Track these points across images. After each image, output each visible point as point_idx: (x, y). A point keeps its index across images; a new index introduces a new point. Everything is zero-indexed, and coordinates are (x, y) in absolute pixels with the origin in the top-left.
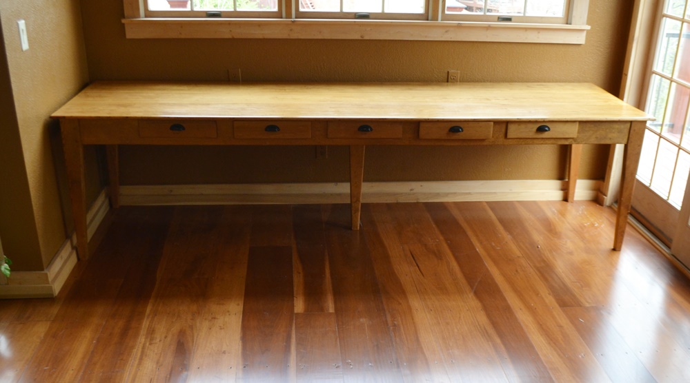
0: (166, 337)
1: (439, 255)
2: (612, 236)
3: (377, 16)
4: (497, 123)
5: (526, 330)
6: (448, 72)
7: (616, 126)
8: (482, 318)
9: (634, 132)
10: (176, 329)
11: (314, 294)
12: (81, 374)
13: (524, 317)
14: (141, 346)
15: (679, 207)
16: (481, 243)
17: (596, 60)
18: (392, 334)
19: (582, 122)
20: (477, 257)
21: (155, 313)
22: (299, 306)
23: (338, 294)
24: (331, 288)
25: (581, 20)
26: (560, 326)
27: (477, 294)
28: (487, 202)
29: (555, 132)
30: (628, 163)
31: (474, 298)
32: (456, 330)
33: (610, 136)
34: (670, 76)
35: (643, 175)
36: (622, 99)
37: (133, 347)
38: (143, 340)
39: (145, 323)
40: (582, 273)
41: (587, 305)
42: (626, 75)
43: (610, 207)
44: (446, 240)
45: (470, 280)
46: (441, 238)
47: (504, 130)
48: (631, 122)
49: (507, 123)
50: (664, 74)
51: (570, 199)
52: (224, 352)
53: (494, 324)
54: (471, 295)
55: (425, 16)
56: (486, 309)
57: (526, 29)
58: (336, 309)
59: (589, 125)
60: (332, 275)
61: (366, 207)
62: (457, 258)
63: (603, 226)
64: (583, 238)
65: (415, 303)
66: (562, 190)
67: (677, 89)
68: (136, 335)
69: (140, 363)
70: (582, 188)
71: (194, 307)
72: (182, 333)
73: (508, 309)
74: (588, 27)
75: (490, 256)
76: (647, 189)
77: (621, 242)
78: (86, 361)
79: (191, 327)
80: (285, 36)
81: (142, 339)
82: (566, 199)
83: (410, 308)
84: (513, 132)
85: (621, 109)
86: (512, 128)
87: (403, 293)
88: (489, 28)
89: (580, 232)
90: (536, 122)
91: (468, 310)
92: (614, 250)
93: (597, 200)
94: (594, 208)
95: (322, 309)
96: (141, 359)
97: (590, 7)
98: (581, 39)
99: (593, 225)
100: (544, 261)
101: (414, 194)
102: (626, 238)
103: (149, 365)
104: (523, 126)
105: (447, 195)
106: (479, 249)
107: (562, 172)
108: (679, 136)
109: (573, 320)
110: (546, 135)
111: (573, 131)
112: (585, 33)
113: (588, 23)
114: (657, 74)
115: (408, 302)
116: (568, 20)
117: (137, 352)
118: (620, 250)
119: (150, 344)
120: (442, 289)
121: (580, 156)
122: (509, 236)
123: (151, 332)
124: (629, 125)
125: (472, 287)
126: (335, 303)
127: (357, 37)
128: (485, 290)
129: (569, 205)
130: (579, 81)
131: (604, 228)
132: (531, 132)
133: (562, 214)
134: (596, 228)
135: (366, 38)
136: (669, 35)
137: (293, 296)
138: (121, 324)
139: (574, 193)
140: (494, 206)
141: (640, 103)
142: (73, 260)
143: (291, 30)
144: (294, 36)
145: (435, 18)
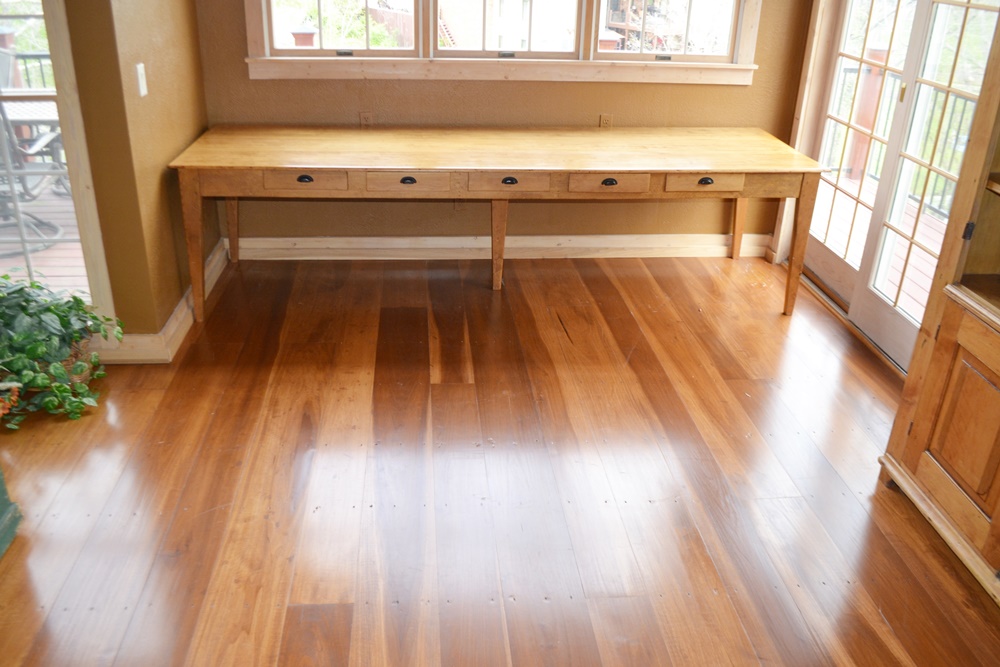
0: (290, 409)
1: (589, 319)
2: (783, 299)
3: (522, 55)
4: (654, 174)
5: (686, 405)
6: (600, 116)
7: (787, 178)
8: (638, 392)
9: (806, 185)
10: (300, 401)
11: (451, 362)
12: (198, 449)
13: (683, 391)
14: (263, 419)
15: (858, 269)
16: (636, 306)
17: (765, 104)
18: (538, 409)
19: (747, 174)
20: (632, 321)
21: (278, 382)
22: (436, 375)
23: (478, 362)
24: (470, 356)
25: (748, 59)
26: (725, 402)
27: (631, 363)
28: (642, 259)
29: (718, 185)
30: (800, 219)
31: (629, 368)
32: (608, 405)
33: (780, 189)
34: (847, 121)
35: (817, 229)
36: (793, 147)
37: (254, 421)
38: (266, 412)
39: (268, 394)
40: (747, 339)
41: (755, 378)
42: (798, 119)
43: (780, 265)
44: (597, 301)
45: (623, 346)
46: (592, 299)
47: (662, 183)
48: (804, 174)
49: (665, 175)
50: (840, 118)
51: (735, 256)
52: (354, 427)
53: (651, 399)
54: (625, 365)
55: (575, 55)
56: (641, 380)
57: (687, 69)
58: (476, 379)
59: (756, 177)
60: (471, 340)
61: (508, 263)
62: (609, 323)
63: (772, 286)
64: (749, 301)
65: (563, 373)
66: (726, 245)
67: (855, 136)
68: (258, 407)
69: (262, 439)
70: (749, 244)
71: (321, 376)
72: (308, 405)
73: (666, 381)
74: (756, 67)
75: (646, 320)
76: (822, 245)
77: (793, 306)
78: (204, 435)
79: (318, 399)
80: (423, 77)
81: (264, 411)
82: (730, 256)
83: (557, 379)
84: (673, 185)
85: (791, 159)
86: (671, 180)
87: (549, 361)
88: (645, 68)
89: (746, 293)
90: (698, 173)
91: (621, 381)
92: (784, 314)
93: (766, 258)
94: (761, 266)
95: (460, 380)
96: (264, 433)
97: (758, 44)
98: (747, 80)
99: (761, 285)
100: (706, 327)
101: (562, 248)
102: (798, 301)
103: (272, 441)
104: (683, 178)
105: (598, 250)
106: (634, 312)
107: (727, 226)
108: (858, 182)
109: (739, 395)
110: (708, 188)
111: (738, 184)
112: (752, 73)
113: (756, 62)
114: (832, 118)
115: (555, 372)
116: (732, 59)
117: (259, 425)
118: (791, 315)
119: (274, 417)
120: (592, 358)
121: (746, 211)
122: (667, 298)
123: (274, 403)
124: (801, 177)
125: (626, 357)
126: (475, 372)
127: (500, 77)
128: (640, 360)
129: (733, 261)
130: (746, 126)
131: (773, 290)
132: (692, 185)
133: (726, 272)
134: (764, 289)
135: (511, 78)
136: (847, 70)
137: (429, 364)
138: (241, 393)
139: (739, 249)
140: (650, 262)
141: (814, 152)
142: (190, 322)
143: (429, 70)
144: (432, 77)
145: (586, 57)
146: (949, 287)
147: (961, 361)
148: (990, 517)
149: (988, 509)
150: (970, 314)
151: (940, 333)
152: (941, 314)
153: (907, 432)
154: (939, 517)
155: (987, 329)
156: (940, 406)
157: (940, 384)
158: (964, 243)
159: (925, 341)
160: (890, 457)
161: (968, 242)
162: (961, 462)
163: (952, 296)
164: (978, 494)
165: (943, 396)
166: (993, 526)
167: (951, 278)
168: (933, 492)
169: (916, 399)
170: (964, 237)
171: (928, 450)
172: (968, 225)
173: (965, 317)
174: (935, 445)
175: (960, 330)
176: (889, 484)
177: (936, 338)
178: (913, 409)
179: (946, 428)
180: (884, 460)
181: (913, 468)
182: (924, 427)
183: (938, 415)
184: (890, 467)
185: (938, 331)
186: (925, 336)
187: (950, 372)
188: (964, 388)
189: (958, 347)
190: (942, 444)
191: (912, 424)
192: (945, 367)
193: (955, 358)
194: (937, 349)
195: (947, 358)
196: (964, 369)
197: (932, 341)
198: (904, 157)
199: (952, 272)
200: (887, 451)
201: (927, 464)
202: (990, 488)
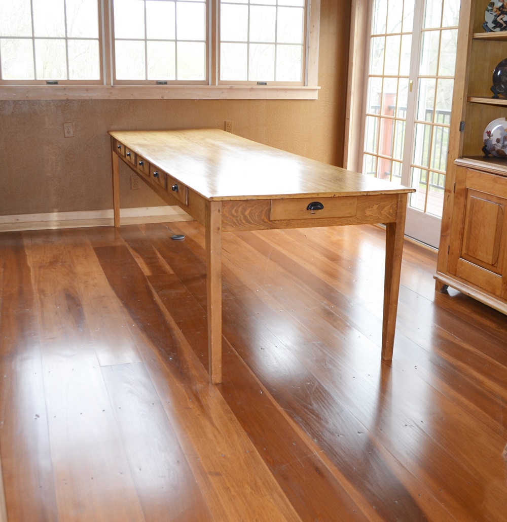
1: (236, 243)
3: (172, 82)
6: (225, 122)
13: (308, 267)
20: (264, 242)
22: (147, 272)
24: (166, 263)
25: (314, 81)
26: (335, 269)
27: (272, 259)
31: (270, 261)
34: (378, 115)
41: (349, 259)
45: (263, 253)
46: (235, 236)
53: (290, 272)
54: (268, 260)
55: (206, 83)
56: (280, 265)
57: (277, 90)
58: (175, 272)
62: (250, 244)
65: (230, 266)
73: (296, 264)
74: (320, 88)
75: (273, 242)
80: (107, 98)
88: (251, 89)
91: (269, 266)
95: (165, 273)
97: (319, 74)
98: (314, 96)
100: (312, 242)
112: (317, 92)
113: (319, 85)
114: (369, 115)
116: (305, 81)
120: (246, 259)
122: (283, 232)
125: (266, 256)
126: (173, 269)
127: (159, 97)
128: (276, 257)
135: (165, 98)
137: (140, 268)
143: (111, 93)
144: (113, 97)
145: (214, 83)
146: (457, 160)
147: (471, 196)
148: (501, 275)
149: (499, 271)
150: (470, 170)
151: (456, 188)
152: (455, 178)
153: (447, 253)
154: (474, 290)
155: (480, 173)
156: (464, 228)
157: (461, 216)
158: (461, 133)
159: (449, 196)
160: (440, 273)
161: (463, 132)
162: (480, 253)
163: (459, 164)
164: (492, 265)
165: (464, 222)
166: (503, 278)
167: (457, 155)
168: (468, 279)
169: (449, 231)
170: (460, 130)
171: (461, 257)
172: (461, 123)
173: (468, 172)
174: (464, 251)
175: (467, 180)
176: (442, 288)
177: (454, 192)
178: (449, 238)
179: (469, 239)
180: (436, 276)
181: (454, 272)
182: (457, 244)
183: (463, 234)
184: (441, 278)
185: (455, 187)
186: (448, 193)
187: (465, 206)
188: (474, 211)
189: (467, 190)
190: (468, 249)
191: (449, 247)
192: (462, 205)
193: (466, 198)
194: (456, 197)
195: (462, 199)
196: (473, 200)
197: (452, 194)
198: (417, 123)
199: (457, 152)
200: (437, 271)
201: (462, 264)
202: (498, 258)
